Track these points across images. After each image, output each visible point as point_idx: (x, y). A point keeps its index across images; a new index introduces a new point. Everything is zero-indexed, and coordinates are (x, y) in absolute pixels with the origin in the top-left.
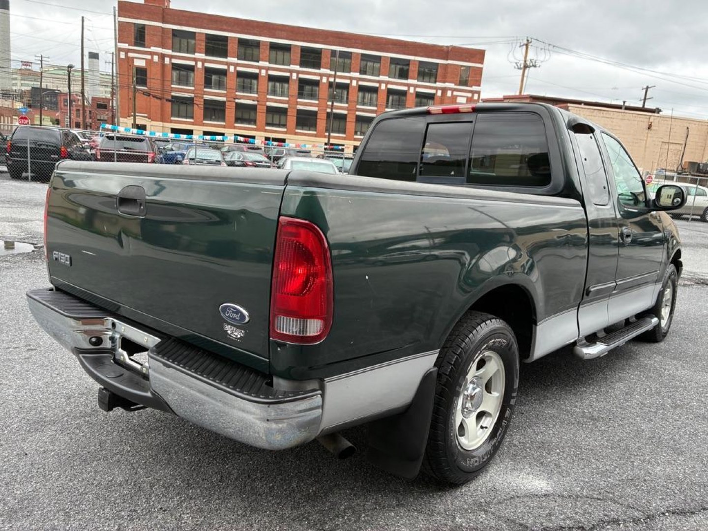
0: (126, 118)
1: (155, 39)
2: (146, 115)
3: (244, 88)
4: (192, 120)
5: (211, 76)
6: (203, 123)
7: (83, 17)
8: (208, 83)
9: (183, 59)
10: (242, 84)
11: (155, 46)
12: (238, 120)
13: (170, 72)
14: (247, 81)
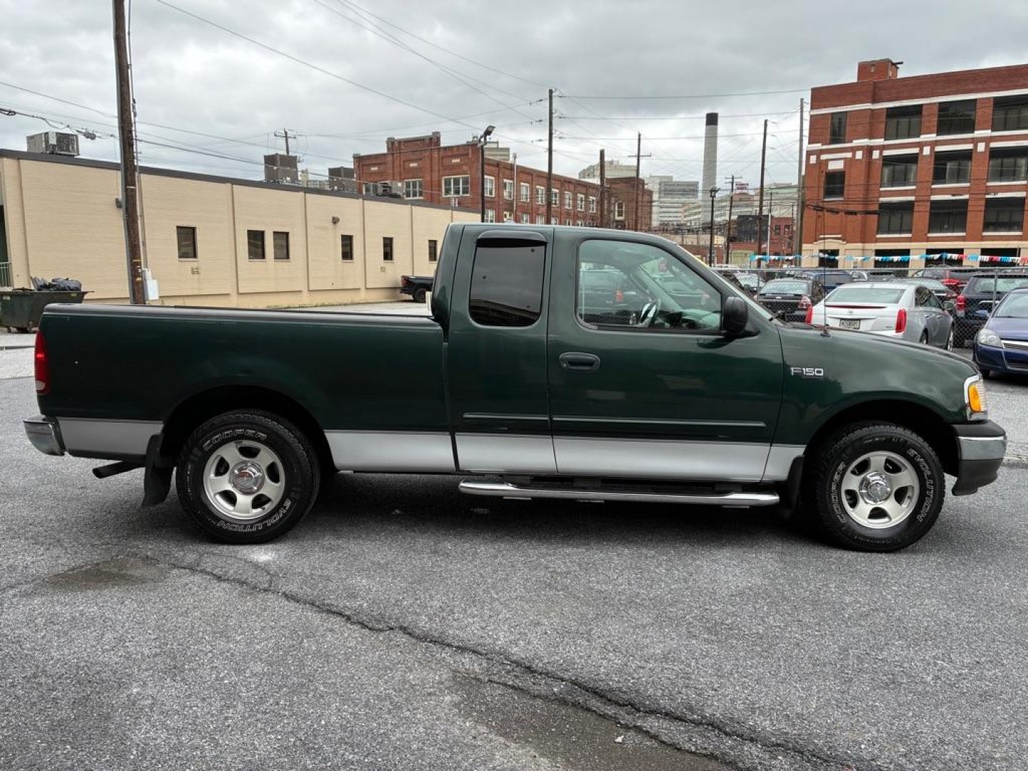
0: (812, 243)
1: (860, 128)
2: (839, 236)
3: (1001, 175)
4: (910, 235)
5: (945, 165)
6: (928, 238)
7: (766, 121)
8: (939, 176)
9: (901, 147)
10: (999, 169)
11: (857, 139)
12: (988, 226)
13: (880, 168)
14: (1008, 161)
